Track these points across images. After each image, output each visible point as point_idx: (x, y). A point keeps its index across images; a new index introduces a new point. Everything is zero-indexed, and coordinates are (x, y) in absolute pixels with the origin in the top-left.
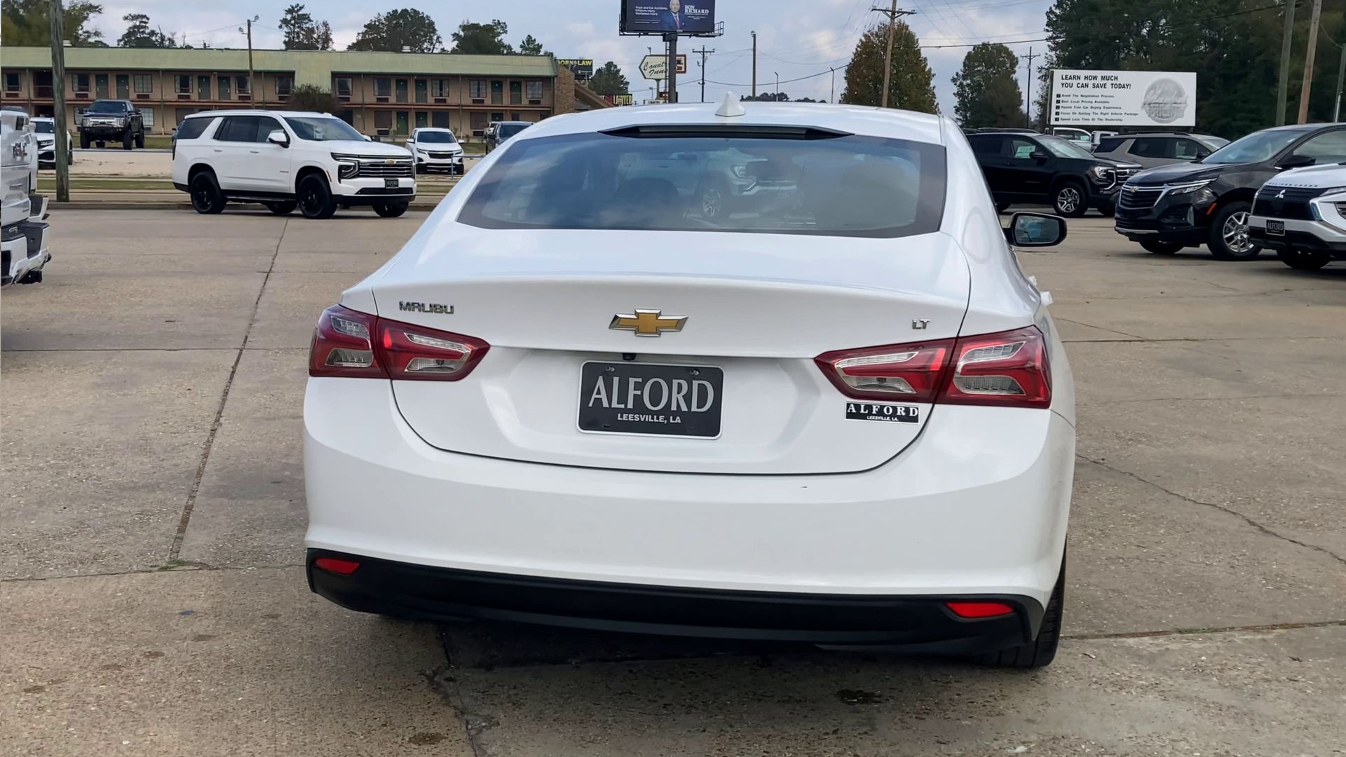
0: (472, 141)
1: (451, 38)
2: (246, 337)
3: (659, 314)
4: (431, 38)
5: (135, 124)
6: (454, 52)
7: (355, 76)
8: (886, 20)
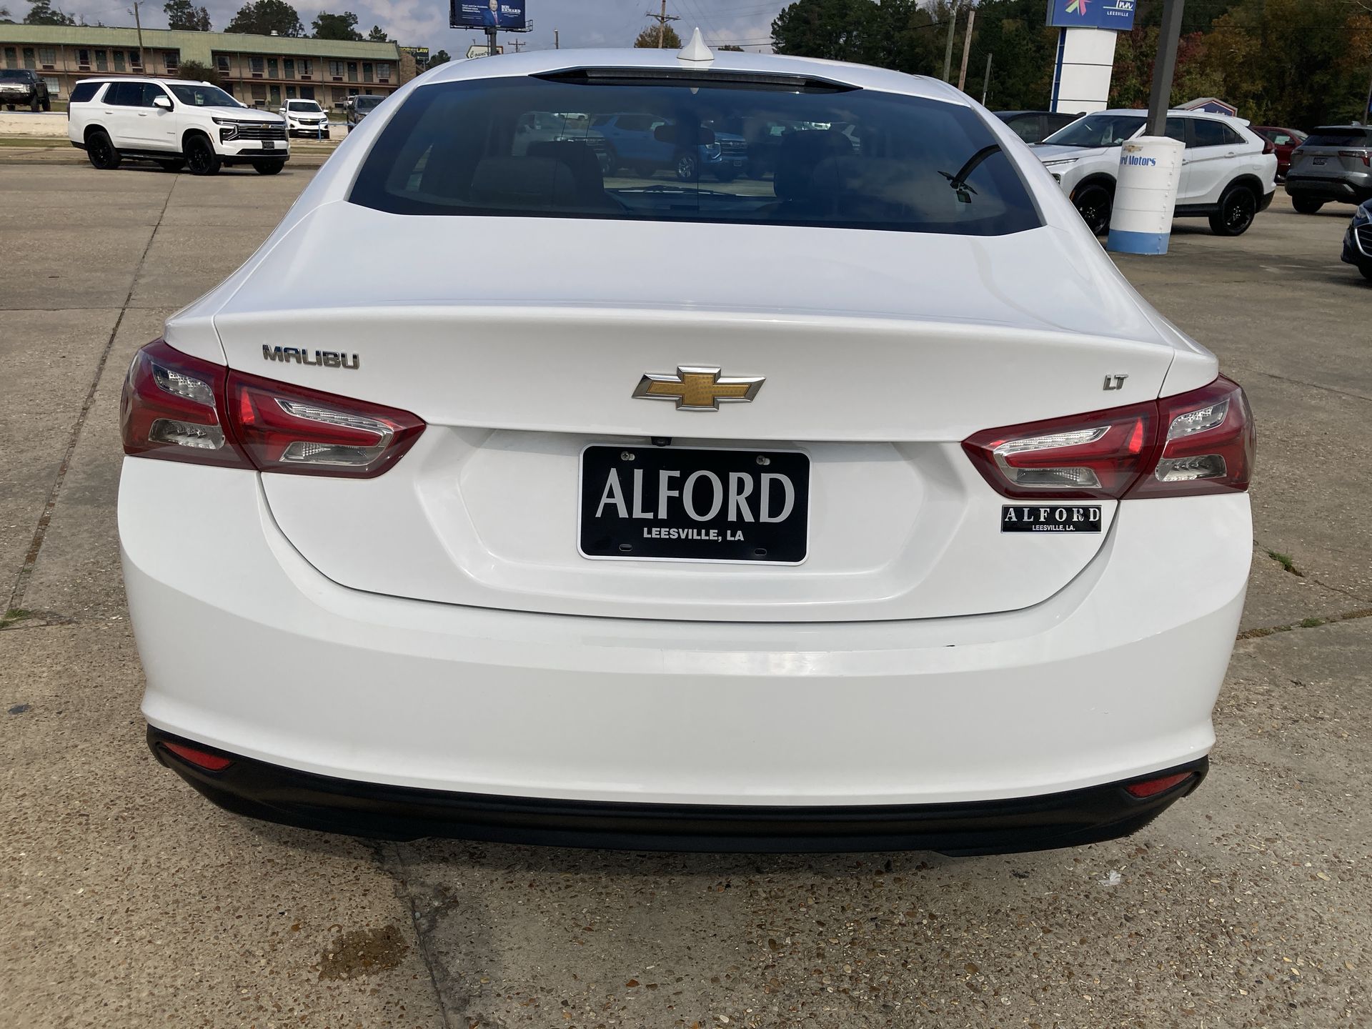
0: (334, 111)
1: (312, 26)
2: (130, 294)
3: (717, 376)
4: (295, 26)
5: (39, 90)
6: (314, 37)
7: (233, 55)
8: (657, 23)
